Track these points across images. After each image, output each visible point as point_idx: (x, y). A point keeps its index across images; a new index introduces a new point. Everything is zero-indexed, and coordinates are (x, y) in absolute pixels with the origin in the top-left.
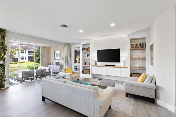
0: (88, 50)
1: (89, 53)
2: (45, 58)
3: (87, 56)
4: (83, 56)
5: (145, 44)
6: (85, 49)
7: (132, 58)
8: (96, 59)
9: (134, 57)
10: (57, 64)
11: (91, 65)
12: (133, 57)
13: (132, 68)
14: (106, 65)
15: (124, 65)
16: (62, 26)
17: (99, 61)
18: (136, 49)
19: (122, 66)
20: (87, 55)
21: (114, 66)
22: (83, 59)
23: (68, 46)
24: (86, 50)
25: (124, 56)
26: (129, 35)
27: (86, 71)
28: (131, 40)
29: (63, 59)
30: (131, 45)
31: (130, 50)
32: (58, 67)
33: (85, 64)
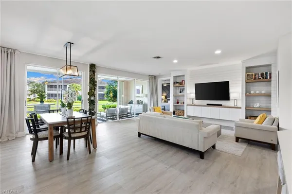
0: (182, 83)
1: (183, 87)
2: (123, 96)
3: (180, 92)
4: (175, 92)
5: (270, 74)
6: (177, 83)
7: (248, 95)
8: (193, 95)
9: (252, 92)
10: (138, 103)
11: (185, 105)
12: (250, 93)
13: (248, 108)
14: (208, 104)
15: (236, 105)
16: (154, 58)
17: (197, 98)
18: (255, 80)
19: (233, 106)
20: (179, 90)
21: (221, 105)
22: (175, 96)
23: (153, 78)
24: (180, 84)
25: (236, 91)
26: (244, 62)
27: (178, 112)
28: (247, 68)
29: (146, 96)
30: (248, 75)
31: (246, 82)
32: (141, 106)
33: (178, 103)
